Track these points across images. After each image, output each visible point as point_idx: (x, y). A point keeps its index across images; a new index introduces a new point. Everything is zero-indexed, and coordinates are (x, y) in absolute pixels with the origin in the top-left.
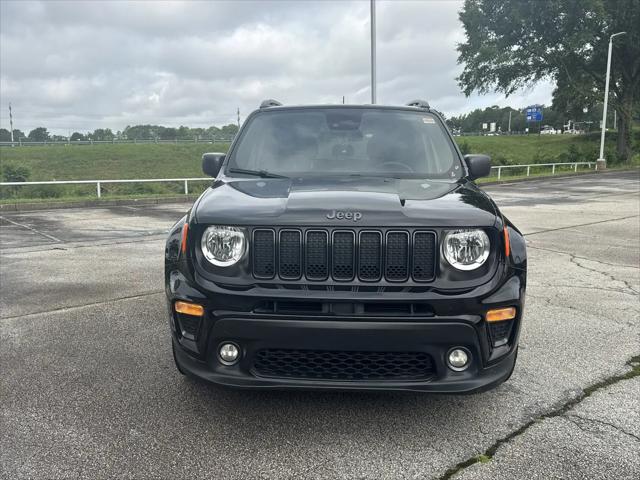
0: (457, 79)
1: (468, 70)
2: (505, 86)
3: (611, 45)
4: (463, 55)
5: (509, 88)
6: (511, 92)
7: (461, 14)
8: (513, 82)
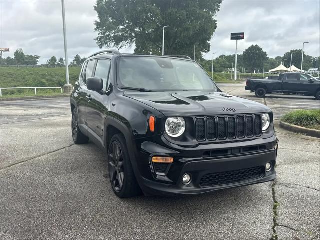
0: (95, 40)
1: (101, 36)
2: (117, 45)
3: (164, 31)
4: (97, 28)
5: (119, 46)
6: (120, 48)
7: (95, 7)
8: (121, 44)
